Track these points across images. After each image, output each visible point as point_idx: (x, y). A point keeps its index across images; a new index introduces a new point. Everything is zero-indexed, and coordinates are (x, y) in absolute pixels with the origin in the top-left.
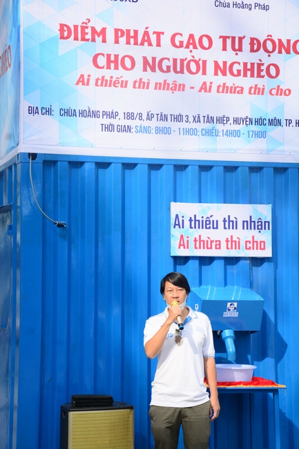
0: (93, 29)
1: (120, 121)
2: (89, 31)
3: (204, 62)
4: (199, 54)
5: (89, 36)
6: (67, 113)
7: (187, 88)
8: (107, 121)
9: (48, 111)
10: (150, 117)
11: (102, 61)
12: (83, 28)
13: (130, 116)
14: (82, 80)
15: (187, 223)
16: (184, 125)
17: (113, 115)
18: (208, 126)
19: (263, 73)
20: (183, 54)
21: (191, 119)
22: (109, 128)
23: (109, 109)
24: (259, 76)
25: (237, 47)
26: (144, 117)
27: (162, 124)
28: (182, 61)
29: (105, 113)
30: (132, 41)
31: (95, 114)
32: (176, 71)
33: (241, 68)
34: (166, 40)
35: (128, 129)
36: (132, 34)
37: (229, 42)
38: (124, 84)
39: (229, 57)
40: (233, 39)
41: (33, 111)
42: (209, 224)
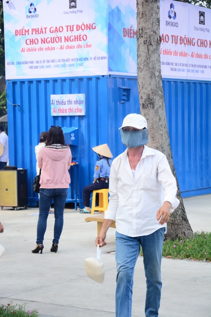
0: (25, 30)
1: (35, 64)
2: (24, 31)
3: (61, 37)
4: (59, 34)
5: (24, 33)
6: (19, 63)
7: (56, 49)
8: (31, 65)
9: (13, 63)
10: (44, 62)
11: (28, 42)
12: (22, 30)
13: (38, 62)
14: (23, 50)
15: (56, 103)
16: (55, 64)
17: (32, 62)
18: (63, 63)
19: (81, 39)
20: (54, 35)
21: (57, 61)
22: (31, 67)
23: (31, 60)
24: (80, 40)
25: (72, 29)
26: (42, 62)
27: (48, 64)
28: (54, 38)
29: (30, 62)
30: (37, 32)
31: (27, 63)
32: (52, 43)
33: (73, 38)
34: (48, 30)
35: (37, 67)
36: (37, 30)
37: (69, 27)
38: (35, 50)
39: (69, 34)
40: (70, 26)
41: (9, 64)
42: (63, 103)
